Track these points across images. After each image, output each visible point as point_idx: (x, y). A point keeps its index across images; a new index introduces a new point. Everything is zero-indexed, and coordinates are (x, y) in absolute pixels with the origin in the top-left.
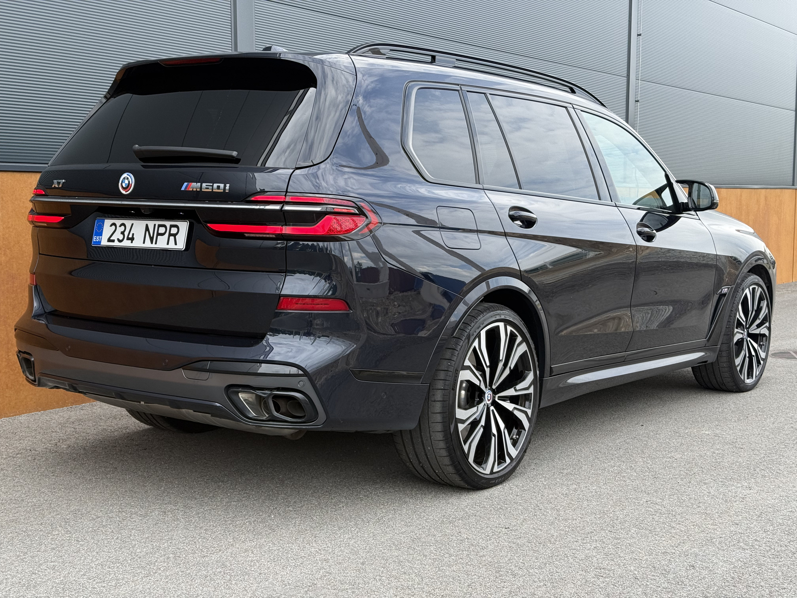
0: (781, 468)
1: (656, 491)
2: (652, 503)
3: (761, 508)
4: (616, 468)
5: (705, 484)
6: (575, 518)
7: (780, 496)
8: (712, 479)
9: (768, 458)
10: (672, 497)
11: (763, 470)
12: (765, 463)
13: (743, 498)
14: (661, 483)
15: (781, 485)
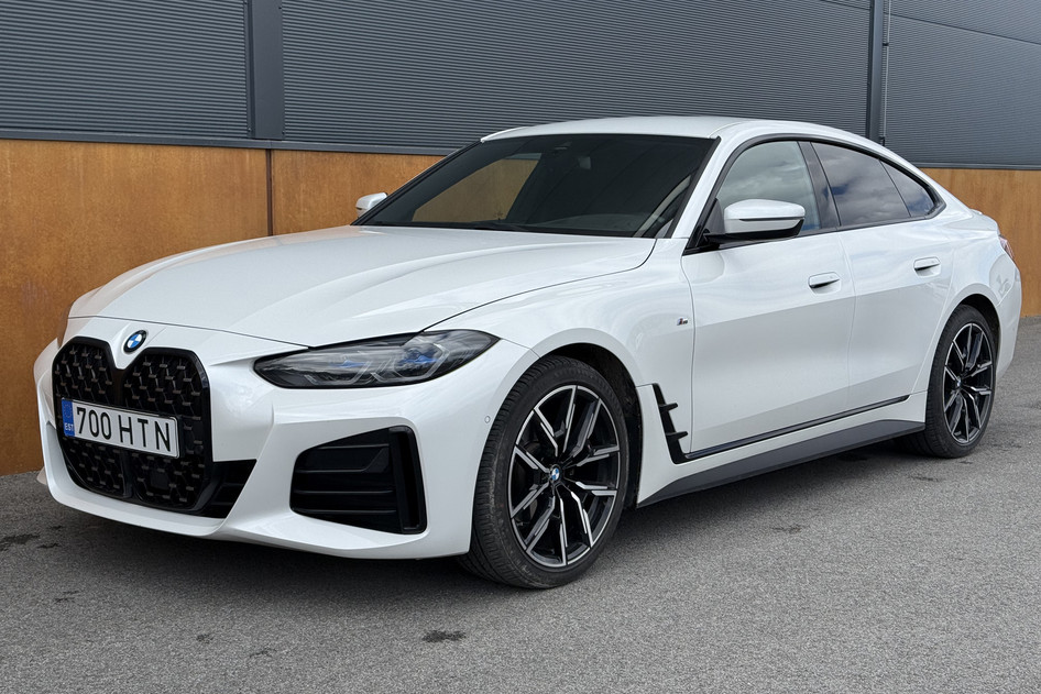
0: (1011, 594)
1: (794, 633)
2: (778, 655)
3: (953, 667)
4: (749, 590)
5: (880, 621)
6: (644, 680)
7: (994, 647)
8: (892, 613)
9: (997, 577)
10: (817, 644)
11: (982, 598)
12: (989, 586)
13: (931, 649)
14: (810, 618)
15: (1001, 626)
